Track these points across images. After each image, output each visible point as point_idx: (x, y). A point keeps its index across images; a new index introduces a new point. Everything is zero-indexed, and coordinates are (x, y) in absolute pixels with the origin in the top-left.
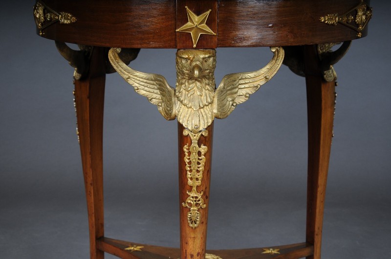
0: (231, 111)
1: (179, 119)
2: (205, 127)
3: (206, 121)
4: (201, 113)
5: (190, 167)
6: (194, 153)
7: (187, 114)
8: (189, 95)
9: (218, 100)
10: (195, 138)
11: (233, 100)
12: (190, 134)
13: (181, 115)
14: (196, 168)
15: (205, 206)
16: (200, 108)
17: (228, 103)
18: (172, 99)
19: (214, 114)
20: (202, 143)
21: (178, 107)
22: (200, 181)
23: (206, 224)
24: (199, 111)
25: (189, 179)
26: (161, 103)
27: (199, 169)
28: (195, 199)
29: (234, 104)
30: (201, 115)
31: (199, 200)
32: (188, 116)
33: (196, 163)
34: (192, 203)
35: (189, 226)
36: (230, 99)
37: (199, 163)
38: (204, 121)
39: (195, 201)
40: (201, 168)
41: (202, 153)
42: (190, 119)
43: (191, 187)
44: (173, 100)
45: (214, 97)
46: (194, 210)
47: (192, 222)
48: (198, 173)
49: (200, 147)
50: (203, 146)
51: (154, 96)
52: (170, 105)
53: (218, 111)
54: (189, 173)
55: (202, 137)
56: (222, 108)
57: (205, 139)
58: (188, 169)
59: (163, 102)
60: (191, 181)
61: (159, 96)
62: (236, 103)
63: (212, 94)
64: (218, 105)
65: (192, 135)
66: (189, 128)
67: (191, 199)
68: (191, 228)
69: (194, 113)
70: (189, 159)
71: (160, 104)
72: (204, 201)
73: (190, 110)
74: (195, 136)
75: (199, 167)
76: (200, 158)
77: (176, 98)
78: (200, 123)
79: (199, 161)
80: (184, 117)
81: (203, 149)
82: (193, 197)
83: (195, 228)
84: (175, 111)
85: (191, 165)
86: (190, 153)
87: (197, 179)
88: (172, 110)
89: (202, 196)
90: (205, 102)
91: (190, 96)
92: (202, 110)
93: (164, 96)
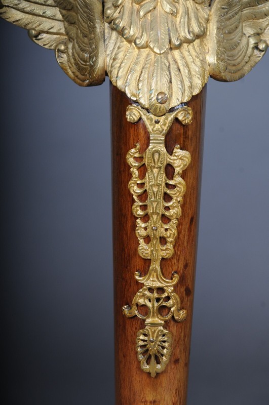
0: (252, 63)
1: (114, 80)
2: (186, 99)
3: (187, 84)
4: (175, 61)
5: (144, 207)
6: (155, 171)
7: (136, 63)
8: (142, 13)
9: (218, 28)
10: (157, 128)
11: (258, 34)
12: (144, 118)
13: (120, 67)
14: (161, 211)
15: (182, 314)
16: (171, 49)
17: (244, 40)
18: (94, 27)
19: (208, 68)
20: (176, 142)
21: (111, 47)
22: (170, 246)
23: (186, 365)
24: (170, 57)
25: (141, 241)
26: (65, 44)
27: (167, 213)
28: (156, 295)
29: (262, 46)
30: (173, 67)
31: (168, 298)
32: (138, 68)
33: (160, 196)
34: (149, 305)
35: (142, 371)
36: (249, 31)
37: (167, 197)
38: (182, 82)
39: (158, 300)
40: (175, 211)
41: (178, 170)
42: (145, 75)
43: (148, 262)
44: (98, 30)
45: (208, 21)
46: (153, 325)
47: (150, 357)
48: (165, 223)
49: (170, 152)
50: (178, 152)
51: (46, 24)
52: (90, 44)
53: (218, 59)
54: (140, 224)
55: (177, 126)
56: (230, 53)
57: (185, 133)
58: (140, 212)
59: (70, 39)
60: (146, 247)
61: (59, 26)
62: (265, 42)
63: (204, 12)
64: (218, 42)
65: (151, 120)
66: (142, 101)
67: (147, 293)
68: (144, 377)
69: (157, 61)
70: (141, 185)
71: (62, 48)
72: (182, 302)
73: (145, 52)
74: (157, 122)
75: (167, 208)
76: (172, 182)
77: (107, 25)
78: (170, 88)
79: (168, 192)
80: (130, 71)
81: (180, 158)
82: (151, 290)
83: (158, 374)
84: (103, 60)
85: (147, 202)
86: (143, 170)
87: (163, 240)
88: (97, 56)
89: (175, 287)
90: (184, 33)
91: (145, 15)
92: (176, 53)
93: (72, 23)
